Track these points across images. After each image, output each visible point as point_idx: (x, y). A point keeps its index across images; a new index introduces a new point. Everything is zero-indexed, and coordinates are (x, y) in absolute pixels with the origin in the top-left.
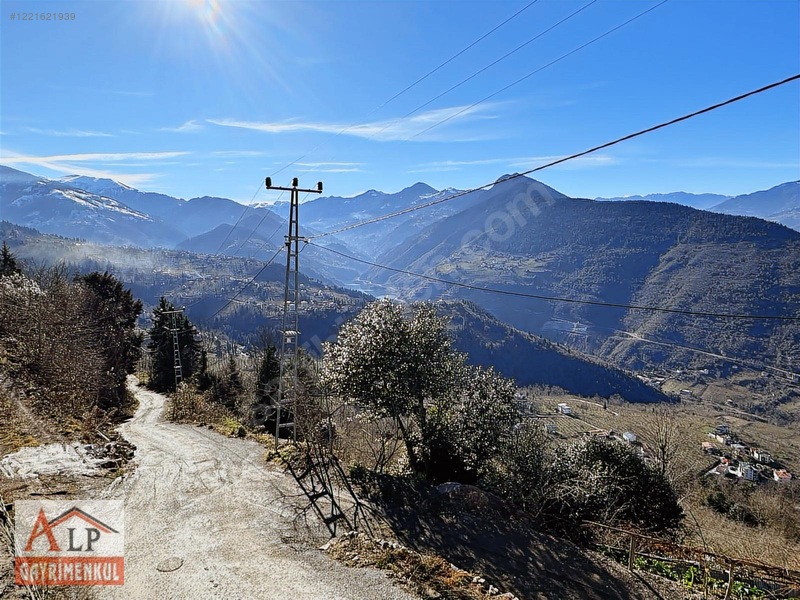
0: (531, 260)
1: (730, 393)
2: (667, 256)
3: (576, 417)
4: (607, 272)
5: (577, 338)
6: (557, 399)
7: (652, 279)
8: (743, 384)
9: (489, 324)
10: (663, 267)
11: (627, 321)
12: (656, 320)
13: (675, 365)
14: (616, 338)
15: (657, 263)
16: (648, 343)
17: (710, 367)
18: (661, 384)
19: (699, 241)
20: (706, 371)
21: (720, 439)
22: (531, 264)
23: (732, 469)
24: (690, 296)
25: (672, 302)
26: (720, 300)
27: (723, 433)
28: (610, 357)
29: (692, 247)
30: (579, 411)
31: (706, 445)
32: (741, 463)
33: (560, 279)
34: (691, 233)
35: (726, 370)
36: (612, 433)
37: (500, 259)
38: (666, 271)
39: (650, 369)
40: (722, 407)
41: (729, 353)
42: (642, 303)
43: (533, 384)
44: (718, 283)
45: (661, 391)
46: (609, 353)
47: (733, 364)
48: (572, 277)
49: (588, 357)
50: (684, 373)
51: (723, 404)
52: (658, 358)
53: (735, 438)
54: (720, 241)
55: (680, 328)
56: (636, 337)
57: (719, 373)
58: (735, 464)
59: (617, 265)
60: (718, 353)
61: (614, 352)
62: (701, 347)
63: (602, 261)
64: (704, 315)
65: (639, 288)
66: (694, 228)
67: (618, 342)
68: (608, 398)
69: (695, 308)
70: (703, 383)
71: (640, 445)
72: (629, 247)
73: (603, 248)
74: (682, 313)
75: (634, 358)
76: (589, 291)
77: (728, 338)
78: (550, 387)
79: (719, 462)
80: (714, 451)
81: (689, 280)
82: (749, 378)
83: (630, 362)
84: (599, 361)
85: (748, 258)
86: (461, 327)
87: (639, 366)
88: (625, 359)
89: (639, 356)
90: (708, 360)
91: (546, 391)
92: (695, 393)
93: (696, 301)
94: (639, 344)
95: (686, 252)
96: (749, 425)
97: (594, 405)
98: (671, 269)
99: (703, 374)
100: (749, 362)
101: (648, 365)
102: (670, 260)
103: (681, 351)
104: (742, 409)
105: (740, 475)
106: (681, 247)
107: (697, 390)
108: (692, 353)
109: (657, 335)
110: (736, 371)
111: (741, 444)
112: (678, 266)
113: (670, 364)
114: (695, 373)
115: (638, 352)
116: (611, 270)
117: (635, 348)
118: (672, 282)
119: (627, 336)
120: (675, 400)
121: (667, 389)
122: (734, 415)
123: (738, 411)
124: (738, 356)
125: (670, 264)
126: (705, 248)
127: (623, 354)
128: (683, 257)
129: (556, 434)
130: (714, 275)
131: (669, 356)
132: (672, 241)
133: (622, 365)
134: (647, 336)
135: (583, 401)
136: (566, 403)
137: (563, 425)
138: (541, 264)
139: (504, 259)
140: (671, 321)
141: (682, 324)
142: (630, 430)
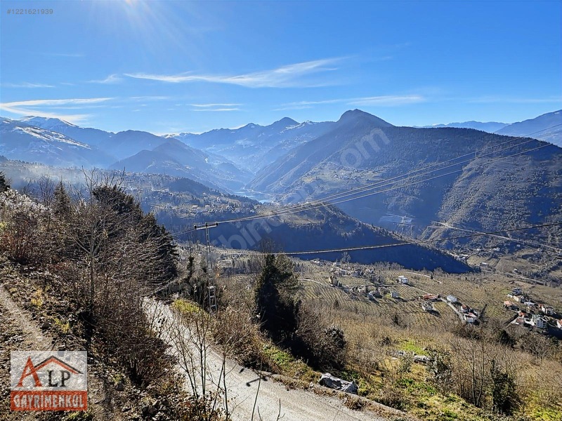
0: (370, 172)
1: (516, 264)
2: (468, 167)
3: (412, 285)
5: (404, 227)
6: (397, 272)
7: (458, 184)
8: (524, 257)
9: (343, 219)
10: (465, 175)
11: (440, 214)
12: (461, 213)
13: (475, 245)
14: (432, 227)
15: (460, 172)
16: (456, 230)
17: (501, 246)
18: (466, 259)
19: (491, 156)
20: (498, 249)
21: (517, 298)
22: (370, 175)
24: (485, 195)
25: (473, 199)
26: (507, 198)
28: (429, 240)
29: (485, 160)
30: (413, 281)
31: (507, 303)
32: (534, 316)
33: (391, 185)
34: (484, 149)
35: (512, 248)
36: (439, 297)
37: (348, 172)
38: (467, 178)
39: (458, 248)
40: (511, 274)
41: (513, 236)
43: (378, 261)
44: (505, 186)
45: (466, 264)
46: (428, 238)
47: (517, 244)
48: (400, 183)
50: (482, 251)
51: (512, 272)
52: (463, 240)
53: (527, 297)
54: (506, 155)
55: (479, 219)
56: (447, 225)
57: (507, 250)
59: (432, 174)
60: (507, 236)
61: (432, 237)
62: (495, 232)
63: (421, 172)
64: (496, 210)
65: (448, 191)
66: (487, 146)
67: (434, 230)
68: (433, 271)
69: (489, 204)
70: (496, 257)
71: (461, 305)
73: (421, 162)
74: (480, 208)
75: (446, 241)
76: (413, 194)
77: (513, 225)
78: (391, 263)
79: (517, 315)
80: (513, 307)
81: (484, 184)
82: (529, 253)
83: (444, 243)
84: (422, 244)
85: (526, 167)
86: (323, 222)
87: (450, 246)
88: (440, 242)
89: (450, 239)
90: (499, 241)
91: (388, 266)
92: (491, 265)
93: (490, 198)
94: (450, 231)
95: (481, 165)
97: (424, 275)
98: (471, 176)
99: (496, 251)
100: (528, 242)
101: (457, 246)
102: (470, 170)
103: (480, 235)
104: (524, 275)
105: (533, 324)
106: (477, 160)
107: (492, 263)
108: (487, 237)
109: (463, 224)
110: (519, 249)
111: (532, 302)
112: (477, 174)
113: (472, 245)
114: (490, 251)
115: (449, 236)
117: (447, 234)
118: (472, 185)
119: (441, 225)
120: (477, 271)
121: (470, 263)
123: (522, 277)
124: (520, 238)
125: (470, 173)
126: (495, 161)
127: (439, 238)
128: (480, 168)
129: (399, 298)
130: (502, 180)
131: (471, 239)
133: (438, 246)
134: (455, 225)
135: (415, 274)
136: (403, 275)
137: (404, 291)
138: (377, 174)
139: (350, 172)
140: (472, 213)
141: (480, 216)
142: (452, 294)
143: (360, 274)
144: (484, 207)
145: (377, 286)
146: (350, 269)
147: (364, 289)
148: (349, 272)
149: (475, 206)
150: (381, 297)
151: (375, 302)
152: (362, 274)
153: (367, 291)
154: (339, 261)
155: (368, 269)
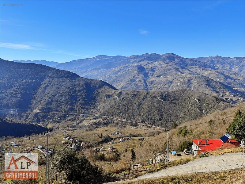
1: (67, 123)
2: (44, 82)
3: (19, 145)
4: (23, 89)
5: (13, 115)
6: (10, 141)
7: (39, 91)
8: (70, 120)
10: (43, 86)
11: (32, 105)
12: (42, 105)
13: (50, 118)
14: (29, 112)
15: (40, 85)
16: (41, 113)
17: (60, 117)
18: (46, 125)
19: (53, 78)
20: (59, 119)
21: (67, 139)
23: (71, 147)
24: (52, 95)
25: (47, 97)
26: (61, 96)
27: (67, 136)
28: (27, 120)
29: (51, 79)
30: (20, 143)
31: (63, 142)
32: (73, 144)
34: (50, 74)
35: (65, 117)
36: (34, 147)
38: (44, 88)
39: (42, 121)
40: (65, 128)
41: (65, 111)
42: (37, 99)
44: (60, 91)
45: (47, 128)
46: (27, 118)
47: (67, 115)
49: (19, 122)
50: (53, 120)
51: (65, 127)
52: (44, 117)
53: (70, 137)
54: (59, 78)
55: (50, 106)
56: (36, 111)
57: (63, 118)
58: (71, 145)
59: (27, 86)
60: (62, 112)
61: (29, 118)
62: (58, 111)
63: (20, 85)
64: (57, 101)
65: (35, 94)
66: (51, 73)
67: (30, 114)
68: (30, 135)
69: (54, 99)
70: (59, 122)
71: (44, 148)
72: (30, 79)
73: (20, 80)
74: (50, 101)
75: (36, 119)
76: (16, 96)
77: (65, 107)
78: (6, 137)
79: (67, 145)
80: (66, 143)
81: (51, 90)
82: (71, 118)
83: (35, 120)
84: (23, 122)
85: (67, 83)
87: (38, 121)
88: (33, 119)
89: (38, 117)
90: (60, 115)
92: (57, 126)
93: (54, 96)
94: (37, 113)
95: (49, 81)
96: (73, 132)
97: (25, 139)
98: (46, 87)
99: (59, 120)
100: (71, 113)
101: (42, 120)
102: (45, 84)
103: (51, 113)
104: (70, 127)
105: (73, 147)
106: (48, 79)
107: (57, 125)
108: (55, 114)
109: (43, 109)
110: (68, 117)
111: (72, 138)
112: (48, 86)
113: (48, 118)
114: (56, 120)
115: (37, 116)
116: (24, 88)
117: (36, 115)
118: (46, 91)
119: (33, 111)
120: (52, 130)
121: (48, 127)
122: (69, 130)
123: (69, 128)
124: (68, 112)
125: (45, 85)
126: (55, 80)
127: (32, 118)
128: (49, 83)
130: (59, 88)
131: (48, 116)
132: (45, 77)
133: (32, 122)
134: (40, 110)
135: (21, 139)
136: (14, 141)
137: (14, 150)
140: (47, 104)
141: (51, 104)
142: (40, 144)
144: (52, 101)
149: (48, 100)
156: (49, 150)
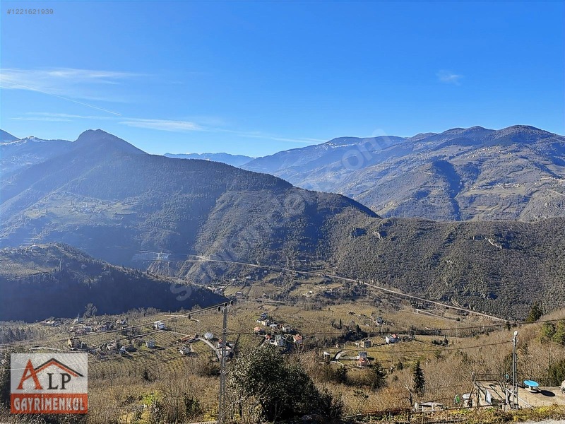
0: (119, 204)
1: (264, 289)
2: (220, 199)
3: (169, 329)
4: (180, 212)
5: (161, 264)
6: (152, 319)
7: (212, 216)
8: (270, 282)
9: (86, 263)
10: (219, 207)
11: (197, 247)
12: (216, 246)
13: (230, 276)
14: (190, 261)
15: (214, 204)
16: (213, 262)
17: (252, 274)
18: (223, 291)
19: (240, 189)
20: (249, 277)
21: (264, 323)
22: (118, 207)
23: (272, 342)
24: (237, 227)
25: (227, 230)
27: (264, 318)
28: (187, 276)
29: (235, 193)
30: (171, 325)
31: (256, 329)
32: (277, 336)
33: (144, 219)
34: (235, 183)
35: (260, 273)
36: (197, 336)
37: (90, 204)
38: (221, 210)
39: (215, 281)
40: (261, 299)
41: (261, 262)
42: (207, 234)
43: (131, 309)
44: (252, 217)
45: (224, 296)
46: (186, 273)
47: (264, 270)
48: (155, 216)
49: (171, 279)
50: (237, 280)
51: (261, 297)
52: (220, 272)
53: (271, 320)
54: (252, 189)
56: (203, 259)
57: (257, 277)
58: (273, 338)
59: (187, 206)
60: (256, 264)
61: (190, 272)
62: (246, 261)
63: (176, 204)
64: (246, 240)
65: (204, 223)
66: (235, 180)
67: (192, 264)
68: (191, 310)
69: (240, 234)
70: (248, 285)
71: (217, 340)
72: (195, 192)
73: (176, 194)
74: (233, 239)
75: (204, 275)
76: (168, 227)
77: (260, 253)
78: (146, 309)
79: (265, 338)
80: (262, 332)
81: (235, 216)
82: (274, 278)
83: (202, 277)
84: (180, 281)
85: (267, 200)
86: (58, 269)
87: (208, 280)
88: (198, 276)
89: (207, 272)
90: (250, 269)
91: (143, 313)
92: (244, 293)
93: (241, 229)
94: (207, 264)
95: (232, 197)
96: (277, 308)
97: (181, 316)
98: (223, 209)
99: (248, 279)
100: (273, 267)
101: (214, 278)
102: (223, 202)
103: (234, 265)
104: (272, 298)
105: (276, 344)
106: (228, 193)
107: (245, 291)
108: (240, 266)
109: (218, 255)
110: (266, 274)
111: (275, 323)
112: (229, 206)
113: (228, 276)
114: (244, 279)
115: (206, 269)
116: (184, 210)
117: (204, 267)
118: (225, 217)
119: (198, 259)
121: (227, 294)
122: (268, 303)
123: (269, 300)
124: (267, 264)
125: (223, 205)
126: (244, 194)
127: (197, 272)
128: (231, 200)
129: (156, 347)
130: (250, 211)
131: (227, 270)
132: (223, 189)
133: (197, 281)
134: (212, 257)
135: (173, 316)
136: (159, 320)
137: (160, 338)
138: (127, 207)
139: (94, 204)
140: (226, 244)
142: (209, 331)
143: (109, 328)
144: (236, 238)
145: (130, 338)
146: (96, 323)
147: (114, 345)
148: (95, 328)
149: (229, 237)
150: (135, 350)
151: (129, 357)
152: (112, 327)
153: (119, 346)
154: (81, 316)
155: (118, 320)
156: (227, 345)
